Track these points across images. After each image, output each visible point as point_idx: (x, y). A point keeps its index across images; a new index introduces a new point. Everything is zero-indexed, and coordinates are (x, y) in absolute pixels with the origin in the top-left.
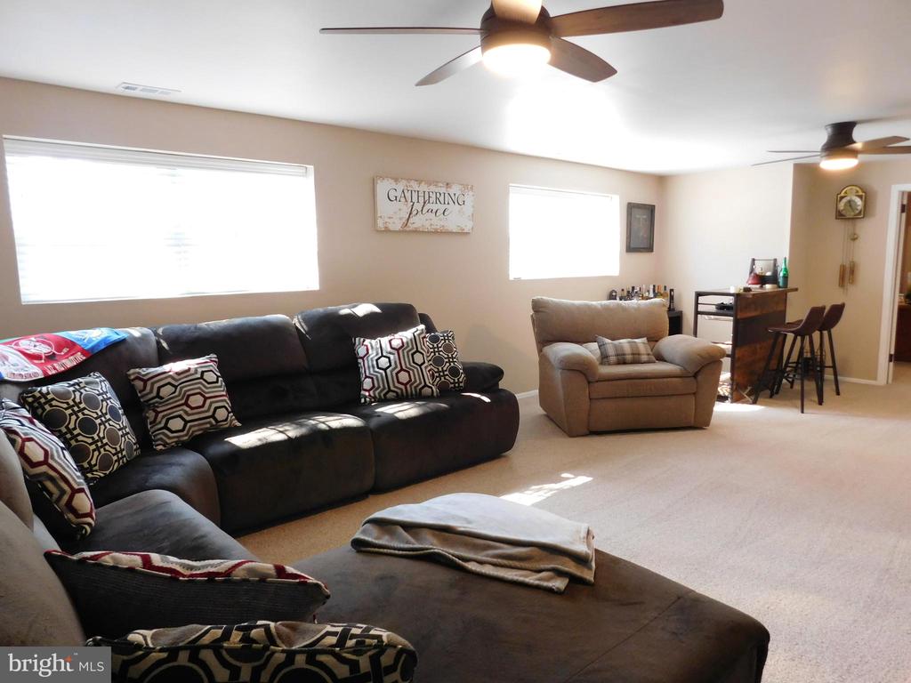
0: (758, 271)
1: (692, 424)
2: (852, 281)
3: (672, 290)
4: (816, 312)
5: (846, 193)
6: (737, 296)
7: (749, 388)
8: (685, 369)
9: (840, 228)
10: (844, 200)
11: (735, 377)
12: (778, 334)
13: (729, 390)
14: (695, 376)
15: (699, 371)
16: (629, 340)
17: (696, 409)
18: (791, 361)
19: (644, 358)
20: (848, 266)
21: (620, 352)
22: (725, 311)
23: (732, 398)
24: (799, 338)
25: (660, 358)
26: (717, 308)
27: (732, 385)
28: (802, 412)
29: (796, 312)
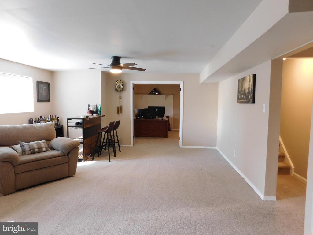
0: (91, 109)
1: (68, 175)
2: (121, 112)
3: (58, 117)
4: (112, 124)
5: (117, 82)
6: (83, 119)
7: (90, 155)
8: (63, 153)
9: (116, 95)
10: (117, 85)
11: (85, 151)
12: (99, 133)
13: (83, 156)
14: (68, 155)
15: (69, 152)
16: (37, 142)
17: (69, 168)
18: (104, 142)
19: (44, 149)
20: (120, 107)
21: (32, 148)
22: (79, 125)
23: (84, 160)
24: (106, 134)
25: (52, 148)
26: (76, 124)
27: (84, 154)
28: (110, 161)
29: (105, 124)
